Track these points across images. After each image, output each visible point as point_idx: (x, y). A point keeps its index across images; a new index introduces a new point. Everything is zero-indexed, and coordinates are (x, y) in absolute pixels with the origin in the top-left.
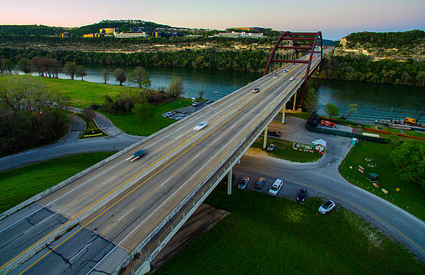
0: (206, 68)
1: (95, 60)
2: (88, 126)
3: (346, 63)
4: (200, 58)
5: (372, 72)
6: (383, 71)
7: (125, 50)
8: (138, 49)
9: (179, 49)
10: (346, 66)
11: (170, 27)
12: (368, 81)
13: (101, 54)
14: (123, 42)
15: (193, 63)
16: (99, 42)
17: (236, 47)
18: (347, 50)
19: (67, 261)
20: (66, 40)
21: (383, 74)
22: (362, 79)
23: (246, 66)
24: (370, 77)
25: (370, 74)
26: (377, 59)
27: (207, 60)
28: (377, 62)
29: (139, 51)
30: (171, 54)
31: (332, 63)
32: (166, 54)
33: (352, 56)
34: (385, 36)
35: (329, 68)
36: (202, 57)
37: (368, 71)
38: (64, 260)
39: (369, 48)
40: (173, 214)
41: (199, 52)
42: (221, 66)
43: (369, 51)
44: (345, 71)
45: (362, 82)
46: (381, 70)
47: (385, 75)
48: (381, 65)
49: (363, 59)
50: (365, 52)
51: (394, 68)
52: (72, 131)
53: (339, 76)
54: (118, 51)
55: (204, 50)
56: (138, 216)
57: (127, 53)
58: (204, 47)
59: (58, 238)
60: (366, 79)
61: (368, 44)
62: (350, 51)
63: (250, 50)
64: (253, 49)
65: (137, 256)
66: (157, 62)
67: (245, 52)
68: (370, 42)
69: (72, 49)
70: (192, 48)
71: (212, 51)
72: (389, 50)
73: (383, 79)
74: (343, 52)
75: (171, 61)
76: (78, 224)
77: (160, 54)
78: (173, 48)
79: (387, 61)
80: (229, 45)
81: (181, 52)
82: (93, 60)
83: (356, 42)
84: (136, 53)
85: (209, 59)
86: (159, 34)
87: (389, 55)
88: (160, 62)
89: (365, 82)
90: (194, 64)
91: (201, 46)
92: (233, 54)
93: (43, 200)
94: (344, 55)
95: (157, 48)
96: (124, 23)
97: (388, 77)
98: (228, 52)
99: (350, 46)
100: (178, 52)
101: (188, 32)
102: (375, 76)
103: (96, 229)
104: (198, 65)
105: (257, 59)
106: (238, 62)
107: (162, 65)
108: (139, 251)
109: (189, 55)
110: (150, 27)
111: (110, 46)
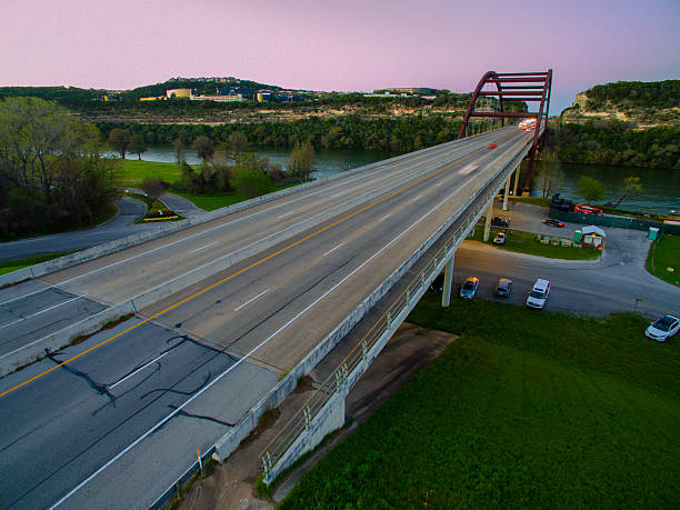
0: (345, 147)
1: (160, 136)
2: (150, 207)
3: (586, 135)
4: (334, 130)
5: (632, 148)
6: (655, 147)
7: (208, 120)
8: (232, 117)
9: (300, 117)
10: (586, 139)
11: (281, 89)
12: (626, 164)
13: (171, 127)
14: (205, 107)
15: (323, 138)
16: (166, 107)
17: (396, 112)
18: (587, 114)
19: (102, 390)
20: (112, 104)
21: (653, 152)
22: (616, 159)
23: (413, 142)
24: (631, 157)
25: (629, 152)
26: (641, 127)
27: (347, 133)
28: (642, 133)
29: (233, 121)
30: (285, 125)
31: (562, 136)
32: (276, 126)
33: (596, 124)
34: (659, 87)
35: (557, 144)
36: (340, 129)
37: (627, 148)
38: (95, 386)
39: (628, 108)
40: (378, 297)
41: (332, 122)
42: (370, 143)
43: (629, 115)
44: (585, 148)
45: (615, 166)
46: (649, 145)
47: (657, 154)
48: (650, 137)
49: (617, 127)
50: (621, 116)
51: (673, 141)
52: (122, 214)
53: (574, 156)
54: (198, 122)
55: (341, 118)
56: (284, 304)
57: (212, 125)
58: (342, 112)
59: (79, 339)
60: (622, 160)
61: (626, 101)
62: (593, 114)
63: (420, 117)
64: (425, 114)
65: (304, 383)
66: (263, 138)
67: (411, 121)
68: (631, 99)
69: (123, 118)
70: (320, 115)
71: (355, 120)
72: (665, 111)
73: (654, 160)
74: (581, 116)
75: (286, 137)
76: (132, 315)
77: (267, 125)
78: (290, 116)
79: (660, 131)
80: (383, 110)
81: (302, 121)
82: (157, 137)
83: (604, 99)
84: (227, 125)
85: (349, 132)
86: (265, 97)
87: (665, 119)
88: (269, 138)
89: (620, 165)
90: (324, 140)
91: (336, 112)
92: (391, 124)
93: (49, 277)
94: (582, 123)
95: (261, 116)
96: (205, 83)
97: (663, 156)
98: (381, 119)
99: (593, 107)
100: (297, 123)
101: (312, 95)
102: (640, 155)
103: (178, 326)
104: (332, 142)
105: (431, 131)
106: (399, 136)
107: (271, 144)
108: (308, 370)
109: (316, 126)
110: (249, 88)
111: (183, 113)
